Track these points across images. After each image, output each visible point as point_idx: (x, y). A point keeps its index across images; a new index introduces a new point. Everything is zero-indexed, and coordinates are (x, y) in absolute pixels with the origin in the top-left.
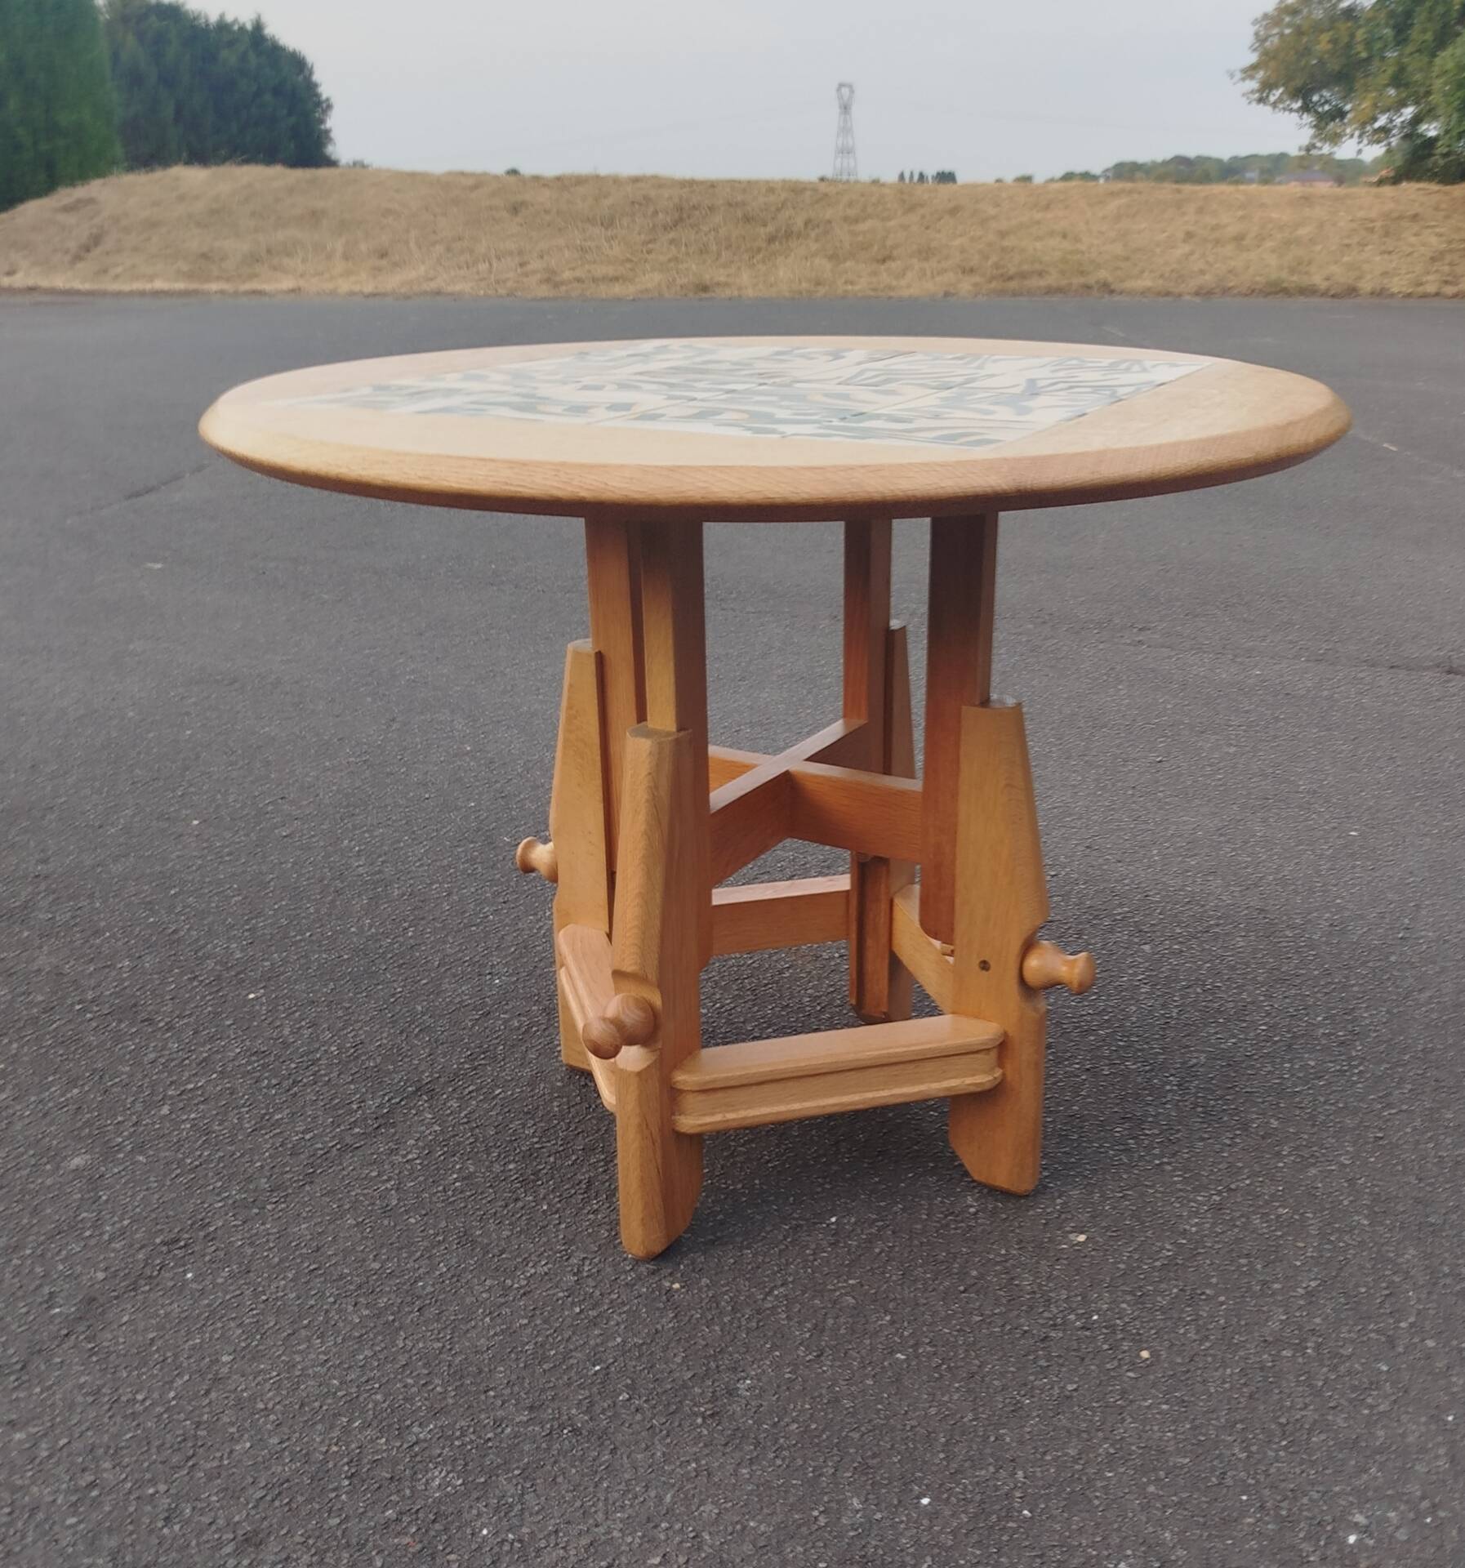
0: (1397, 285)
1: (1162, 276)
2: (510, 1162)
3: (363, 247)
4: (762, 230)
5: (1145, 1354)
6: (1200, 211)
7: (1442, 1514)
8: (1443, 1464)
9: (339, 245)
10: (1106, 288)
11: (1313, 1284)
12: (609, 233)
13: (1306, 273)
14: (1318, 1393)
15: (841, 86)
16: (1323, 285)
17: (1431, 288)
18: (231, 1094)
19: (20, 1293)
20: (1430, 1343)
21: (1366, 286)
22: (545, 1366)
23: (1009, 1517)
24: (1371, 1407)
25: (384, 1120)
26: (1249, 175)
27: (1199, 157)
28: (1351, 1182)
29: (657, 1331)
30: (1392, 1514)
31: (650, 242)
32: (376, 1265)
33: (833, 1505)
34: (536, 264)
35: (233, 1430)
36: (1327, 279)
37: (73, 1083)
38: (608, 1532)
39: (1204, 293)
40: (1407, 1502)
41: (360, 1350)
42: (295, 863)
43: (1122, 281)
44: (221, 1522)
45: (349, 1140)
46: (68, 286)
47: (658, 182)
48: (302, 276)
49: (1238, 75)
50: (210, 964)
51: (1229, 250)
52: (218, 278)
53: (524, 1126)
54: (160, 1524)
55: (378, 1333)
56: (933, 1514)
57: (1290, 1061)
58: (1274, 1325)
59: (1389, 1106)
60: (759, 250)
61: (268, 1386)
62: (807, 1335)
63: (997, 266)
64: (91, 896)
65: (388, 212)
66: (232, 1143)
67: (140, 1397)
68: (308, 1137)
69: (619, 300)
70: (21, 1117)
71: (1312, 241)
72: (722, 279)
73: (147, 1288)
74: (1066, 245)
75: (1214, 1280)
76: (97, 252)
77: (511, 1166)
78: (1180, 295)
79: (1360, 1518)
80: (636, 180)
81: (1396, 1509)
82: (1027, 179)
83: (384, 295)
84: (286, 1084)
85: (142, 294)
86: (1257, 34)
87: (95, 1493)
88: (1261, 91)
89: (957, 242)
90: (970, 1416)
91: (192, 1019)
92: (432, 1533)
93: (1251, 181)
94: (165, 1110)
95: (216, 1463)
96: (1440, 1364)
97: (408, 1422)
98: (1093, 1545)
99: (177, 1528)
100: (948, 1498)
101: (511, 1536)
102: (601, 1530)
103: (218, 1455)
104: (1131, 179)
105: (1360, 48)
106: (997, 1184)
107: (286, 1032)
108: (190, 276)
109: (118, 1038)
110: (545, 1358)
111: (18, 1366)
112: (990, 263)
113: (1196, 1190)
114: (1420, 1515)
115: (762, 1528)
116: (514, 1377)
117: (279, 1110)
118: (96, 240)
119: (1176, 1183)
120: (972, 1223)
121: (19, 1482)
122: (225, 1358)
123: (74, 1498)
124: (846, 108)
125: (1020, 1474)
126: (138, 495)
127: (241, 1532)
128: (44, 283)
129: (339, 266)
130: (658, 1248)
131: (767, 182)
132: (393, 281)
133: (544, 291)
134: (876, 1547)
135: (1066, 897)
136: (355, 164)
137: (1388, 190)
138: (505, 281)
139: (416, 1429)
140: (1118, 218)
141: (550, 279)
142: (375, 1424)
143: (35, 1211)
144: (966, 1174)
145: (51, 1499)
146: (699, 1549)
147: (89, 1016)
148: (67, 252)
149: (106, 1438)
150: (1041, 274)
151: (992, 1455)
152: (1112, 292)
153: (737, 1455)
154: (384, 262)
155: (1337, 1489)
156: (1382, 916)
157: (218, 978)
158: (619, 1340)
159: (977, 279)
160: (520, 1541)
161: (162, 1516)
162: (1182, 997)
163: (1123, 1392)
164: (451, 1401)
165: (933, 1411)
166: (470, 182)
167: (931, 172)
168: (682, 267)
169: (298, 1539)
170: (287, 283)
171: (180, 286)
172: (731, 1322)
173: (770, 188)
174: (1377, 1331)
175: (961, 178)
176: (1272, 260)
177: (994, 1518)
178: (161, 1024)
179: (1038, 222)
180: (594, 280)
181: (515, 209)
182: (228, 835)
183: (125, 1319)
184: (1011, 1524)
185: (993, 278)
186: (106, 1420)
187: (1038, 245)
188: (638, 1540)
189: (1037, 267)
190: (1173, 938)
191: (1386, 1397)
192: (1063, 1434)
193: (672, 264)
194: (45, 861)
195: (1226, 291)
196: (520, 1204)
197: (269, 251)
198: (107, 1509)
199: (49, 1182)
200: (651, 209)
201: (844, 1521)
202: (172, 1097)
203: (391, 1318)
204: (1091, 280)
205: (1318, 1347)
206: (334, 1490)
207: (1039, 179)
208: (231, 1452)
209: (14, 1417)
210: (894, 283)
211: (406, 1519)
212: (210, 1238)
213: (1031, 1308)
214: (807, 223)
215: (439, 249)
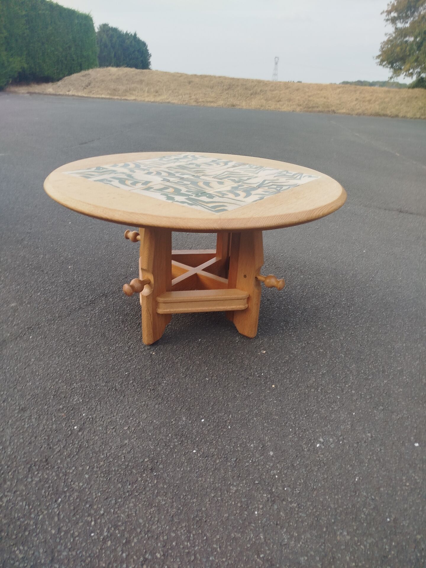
0: (409, 115)
1: (348, 109)
3: (152, 90)
4: (249, 92)
5: (273, 386)
6: (361, 93)
7: (345, 441)
8: (349, 427)
9: (147, 89)
10: (334, 112)
11: (325, 372)
12: (212, 90)
13: (386, 111)
14: (319, 402)
15: (276, 57)
16: (390, 114)
17: (418, 116)
18: (57, 291)
20: (353, 392)
21: (401, 115)
22: (113, 371)
23: (225, 428)
24: (332, 408)
25: (92, 302)
27: (364, 81)
28: (342, 345)
29: (145, 365)
30: (331, 440)
31: (221, 93)
32: (78, 340)
33: (178, 418)
34: (193, 97)
35: (28, 379)
37: (19, 285)
38: (116, 419)
39: (359, 114)
40: (336, 436)
41: (67, 361)
42: (91, 235)
43: (338, 110)
44: (17, 404)
45: (82, 306)
46: (82, 95)
47: (225, 78)
48: (137, 96)
49: (375, 58)
50: (62, 258)
51: (366, 103)
52: (117, 95)
53: (127, 307)
55: (73, 358)
56: (204, 424)
57: (333, 310)
58: (311, 382)
59: (357, 324)
60: (248, 97)
61: (41, 368)
62: (184, 370)
63: (307, 104)
64: (39, 239)
65: (159, 81)
66: (53, 304)
67: (8, 368)
68: (72, 304)
69: (212, 107)
70: (3, 292)
71: (389, 103)
72: (238, 103)
73: (19, 339)
74: (325, 100)
75: (297, 368)
76: (90, 87)
77: (121, 317)
78: (352, 115)
79: (321, 440)
80: (220, 77)
81: (332, 438)
82: (319, 84)
83: (156, 102)
84: (71, 290)
85: (99, 98)
86: (381, 46)
88: (381, 62)
89: (298, 98)
90: (221, 398)
91: (53, 271)
92: (70, 413)
94: (39, 294)
95: (21, 388)
96: (355, 398)
97: (73, 382)
98: (245, 438)
100: (209, 420)
101: (90, 417)
102: (114, 418)
103: (22, 385)
105: (407, 52)
106: (245, 335)
107: (75, 277)
108: (111, 94)
109: (33, 275)
110: (114, 369)
113: (299, 342)
114: (339, 441)
115: (157, 422)
116: (104, 373)
117: (67, 297)
118: (89, 84)
119: (293, 340)
120: (236, 345)
122: (33, 360)
124: (276, 63)
125: (231, 416)
126: (82, 144)
127: (21, 407)
128: (76, 94)
129: (146, 94)
130: (151, 343)
131: (252, 80)
132: (158, 99)
133: (194, 104)
134: (186, 432)
135: (284, 261)
137: (410, 90)
138: (185, 101)
139: (75, 384)
140: (339, 94)
141: (196, 101)
142: (65, 382)
144: (238, 331)
146: (139, 426)
147: (28, 268)
148: (82, 86)
150: (317, 107)
151: (224, 410)
152: (335, 113)
153: (156, 401)
154: (157, 94)
155: (317, 430)
156: (367, 274)
157: (63, 262)
158: (134, 366)
159: (301, 107)
160: (92, 418)
162: (308, 290)
163: (265, 396)
164: (86, 378)
165: (212, 395)
166: (180, 75)
167: (296, 81)
168: (229, 100)
169: (35, 411)
170: (133, 98)
171: (108, 97)
172: (165, 365)
173: (253, 81)
174: (339, 387)
175: (303, 83)
176: (377, 107)
177: (220, 427)
178: (45, 272)
179: (319, 94)
180: (207, 102)
181: (190, 83)
182: (77, 227)
183: (11, 347)
184: (224, 430)
185: (305, 107)
187: (318, 100)
189: (317, 105)
190: (310, 274)
191: (337, 405)
192: (245, 406)
193: (226, 99)
194: (31, 229)
195: (364, 114)
196: (120, 327)
197: (130, 89)
199: (4, 309)
200: (223, 85)
201: (179, 423)
202: (42, 291)
204: (330, 109)
205: (322, 389)
206: (49, 398)
207: (323, 84)
208: (26, 385)
210: (280, 107)
211: (65, 409)
212: (39, 328)
213: (246, 370)
214: (261, 91)
215: (170, 92)
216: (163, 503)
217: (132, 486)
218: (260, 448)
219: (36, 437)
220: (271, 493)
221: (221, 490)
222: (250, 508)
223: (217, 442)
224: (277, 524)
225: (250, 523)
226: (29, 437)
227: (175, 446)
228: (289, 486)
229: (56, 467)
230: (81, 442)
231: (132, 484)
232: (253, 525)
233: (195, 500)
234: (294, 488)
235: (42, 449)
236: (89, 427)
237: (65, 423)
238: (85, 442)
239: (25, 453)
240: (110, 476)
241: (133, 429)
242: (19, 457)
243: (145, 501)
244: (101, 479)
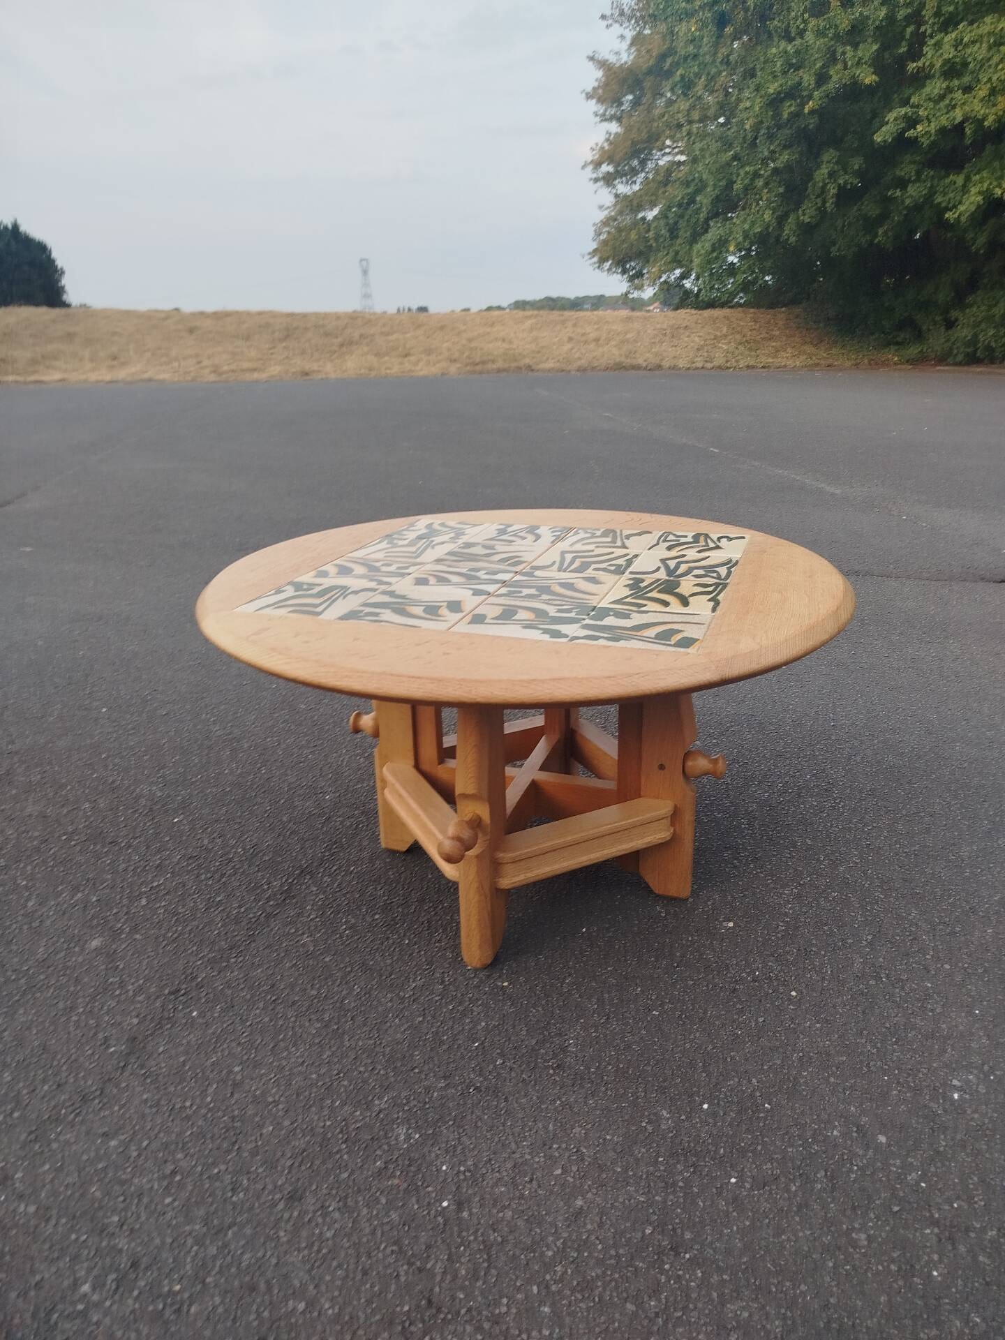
0: (682, 363)
1: (558, 361)
2: (375, 914)
3: (101, 354)
4: (335, 341)
5: (794, 993)
7: (998, 1072)
8: (985, 1041)
9: (87, 353)
10: (530, 368)
11: (869, 937)
12: (248, 343)
13: (634, 358)
14: (899, 1006)
16: (644, 364)
17: (699, 365)
18: (184, 886)
19: (84, 1040)
20: (947, 967)
21: (666, 364)
22: (444, 1048)
23: (760, 1111)
24: (932, 1011)
25: (288, 894)
26: (586, 306)
27: (558, 298)
28: (864, 872)
29: (504, 1015)
30: (971, 1077)
31: (272, 348)
32: (314, 992)
33: (652, 1117)
34: (206, 363)
35: (257, 1119)
36: (645, 361)
37: (76, 889)
38: (522, 1157)
39: (582, 370)
40: (976, 1068)
41: (322, 1052)
43: (538, 364)
44: (270, 1187)
45: (269, 910)
48: (66, 371)
50: (143, 801)
51: (592, 346)
52: (12, 374)
53: (375, 889)
54: (230, 1194)
55: (330, 1039)
56: (713, 1114)
57: (803, 803)
58: (857, 966)
60: (335, 352)
61: (270, 1086)
62: (596, 1006)
63: (468, 357)
64: (50, 763)
65: (114, 333)
66: (194, 919)
67: (188, 1104)
68: (243, 910)
69: (258, 382)
70: (48, 917)
71: (636, 341)
72: (316, 368)
73: (169, 1026)
74: (506, 346)
75: (814, 942)
77: (377, 917)
78: (570, 372)
79: (955, 1082)
81: (972, 1073)
82: (468, 310)
83: (117, 382)
84: (217, 876)
86: (596, 231)
87: (178, 1178)
89: (445, 345)
90: (711, 1047)
91: (143, 838)
92: (411, 1174)
93: (587, 310)
94: (144, 902)
95: (253, 1145)
96: (958, 979)
97: (370, 1098)
98: (814, 1122)
99: (241, 1195)
100: (718, 1102)
101: (462, 1169)
102: (517, 1155)
103: (253, 1138)
104: (524, 310)
106: (670, 894)
107: (206, 842)
109: (97, 856)
110: (443, 1042)
111: (98, 1093)
112: (465, 355)
113: (783, 887)
114: (987, 1076)
115: (615, 1139)
116: (426, 1057)
117: (217, 895)
119: (769, 884)
120: (665, 923)
121: (124, 1177)
122: (237, 1069)
123: (165, 1183)
124: (366, 274)
125: (754, 1080)
127: (286, 1192)
129: (88, 365)
130: (488, 960)
132: (122, 374)
133: (212, 378)
134: (689, 1142)
136: (81, 306)
138: (189, 372)
139: (376, 1102)
140: (531, 330)
141: (216, 370)
142: (349, 1102)
143: (77, 981)
144: (651, 891)
145: (149, 1186)
146: (582, 1159)
147: (73, 843)
149: (174, 1136)
150: (493, 361)
151: (733, 1071)
152: (534, 371)
153: (582, 1091)
154: (115, 363)
155: (935, 1065)
157: (151, 810)
158: (483, 1024)
159: (459, 365)
160: (469, 1171)
161: (229, 1188)
163: (792, 1019)
164: (393, 1079)
165: (688, 1046)
167: (414, 307)
168: (293, 362)
169: (325, 1192)
170: (57, 376)
172: (547, 1003)
174: (916, 963)
175: (432, 310)
176: (616, 351)
177: (750, 1112)
178: (123, 844)
179: (488, 333)
180: (243, 370)
181: (191, 331)
182: (128, 716)
183: (161, 1049)
185: (468, 364)
186: (170, 1124)
187: (491, 346)
188: (542, 1159)
189: (490, 357)
191: (937, 1003)
192: (768, 1050)
193: (286, 361)
194: (12, 742)
195: (594, 369)
196: (391, 941)
197: (43, 357)
198: (190, 1188)
199: (80, 959)
200: (270, 330)
201: (663, 1127)
202: (145, 893)
203: (336, 1027)
204: (521, 364)
205: (888, 976)
206: (337, 1152)
207: (474, 309)
208: (261, 1135)
209: (106, 1129)
210: (414, 369)
211: (391, 1166)
212: (200, 986)
213: (719, 972)
214: (361, 336)
215: (148, 355)
216: (746, 1314)
217: (659, 1300)
218: (855, 1135)
219: (369, 1257)
220: (936, 1223)
221: (839, 1249)
222: (917, 1267)
223: (764, 1144)
224: (987, 1284)
225: (938, 1299)
226: (352, 1261)
227: (685, 1180)
228: (958, 1198)
229: (463, 1311)
230: (482, 1235)
231: (655, 1293)
232: (947, 1301)
233: (803, 1288)
234: (970, 1199)
235: (403, 1279)
236: (475, 1194)
237: (414, 1200)
238: (491, 1232)
239: (369, 1302)
240: (597, 1292)
241: (574, 1168)
242: (362, 1316)
243: (705, 1324)
244: (582, 1305)
